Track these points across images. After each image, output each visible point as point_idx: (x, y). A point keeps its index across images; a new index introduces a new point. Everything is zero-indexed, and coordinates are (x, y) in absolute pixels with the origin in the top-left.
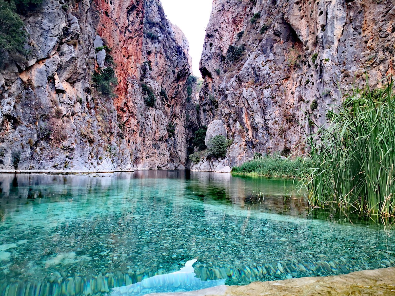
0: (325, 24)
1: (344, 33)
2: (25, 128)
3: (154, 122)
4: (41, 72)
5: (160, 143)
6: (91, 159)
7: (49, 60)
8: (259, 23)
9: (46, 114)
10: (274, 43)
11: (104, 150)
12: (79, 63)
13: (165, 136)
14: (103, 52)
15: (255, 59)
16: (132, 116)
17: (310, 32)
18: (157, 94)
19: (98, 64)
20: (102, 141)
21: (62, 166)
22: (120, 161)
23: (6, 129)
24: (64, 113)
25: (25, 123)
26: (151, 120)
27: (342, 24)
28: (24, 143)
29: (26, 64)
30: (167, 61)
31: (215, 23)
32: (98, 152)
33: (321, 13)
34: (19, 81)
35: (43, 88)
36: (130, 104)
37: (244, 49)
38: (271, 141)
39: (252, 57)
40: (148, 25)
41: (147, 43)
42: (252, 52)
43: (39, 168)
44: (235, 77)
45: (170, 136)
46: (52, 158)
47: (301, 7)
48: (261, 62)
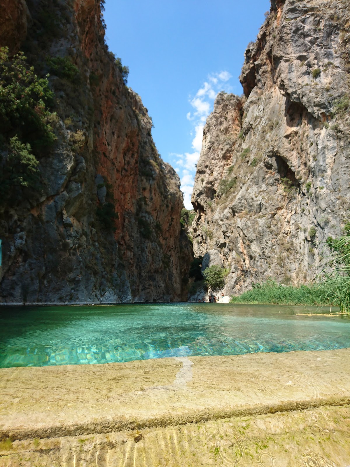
0: (316, 154)
1: (336, 162)
2: (34, 261)
3: (149, 254)
4: (50, 208)
5: (156, 275)
6: (95, 290)
7: (58, 196)
8: (250, 157)
9: (54, 247)
10: (265, 175)
11: (107, 282)
12: (85, 199)
13: (161, 268)
14: (105, 188)
15: (247, 190)
16: (129, 250)
17: (302, 162)
18: (152, 228)
19: (99, 200)
20: (105, 273)
21: (67, 298)
22: (121, 293)
23: (18, 262)
24: (71, 245)
25: (34, 257)
26: (147, 253)
27: (333, 153)
28: (33, 275)
29: (38, 200)
30: (161, 197)
31: (205, 160)
32: (101, 284)
33: (312, 144)
34: (31, 217)
35: (51, 223)
36: (127, 238)
37: (235, 182)
38: (269, 270)
39: (244, 188)
40: (142, 164)
41: (142, 180)
42: (244, 184)
43: (45, 301)
44: (228, 208)
45: (165, 268)
46: (59, 290)
47: (290, 140)
48: (254, 193)
